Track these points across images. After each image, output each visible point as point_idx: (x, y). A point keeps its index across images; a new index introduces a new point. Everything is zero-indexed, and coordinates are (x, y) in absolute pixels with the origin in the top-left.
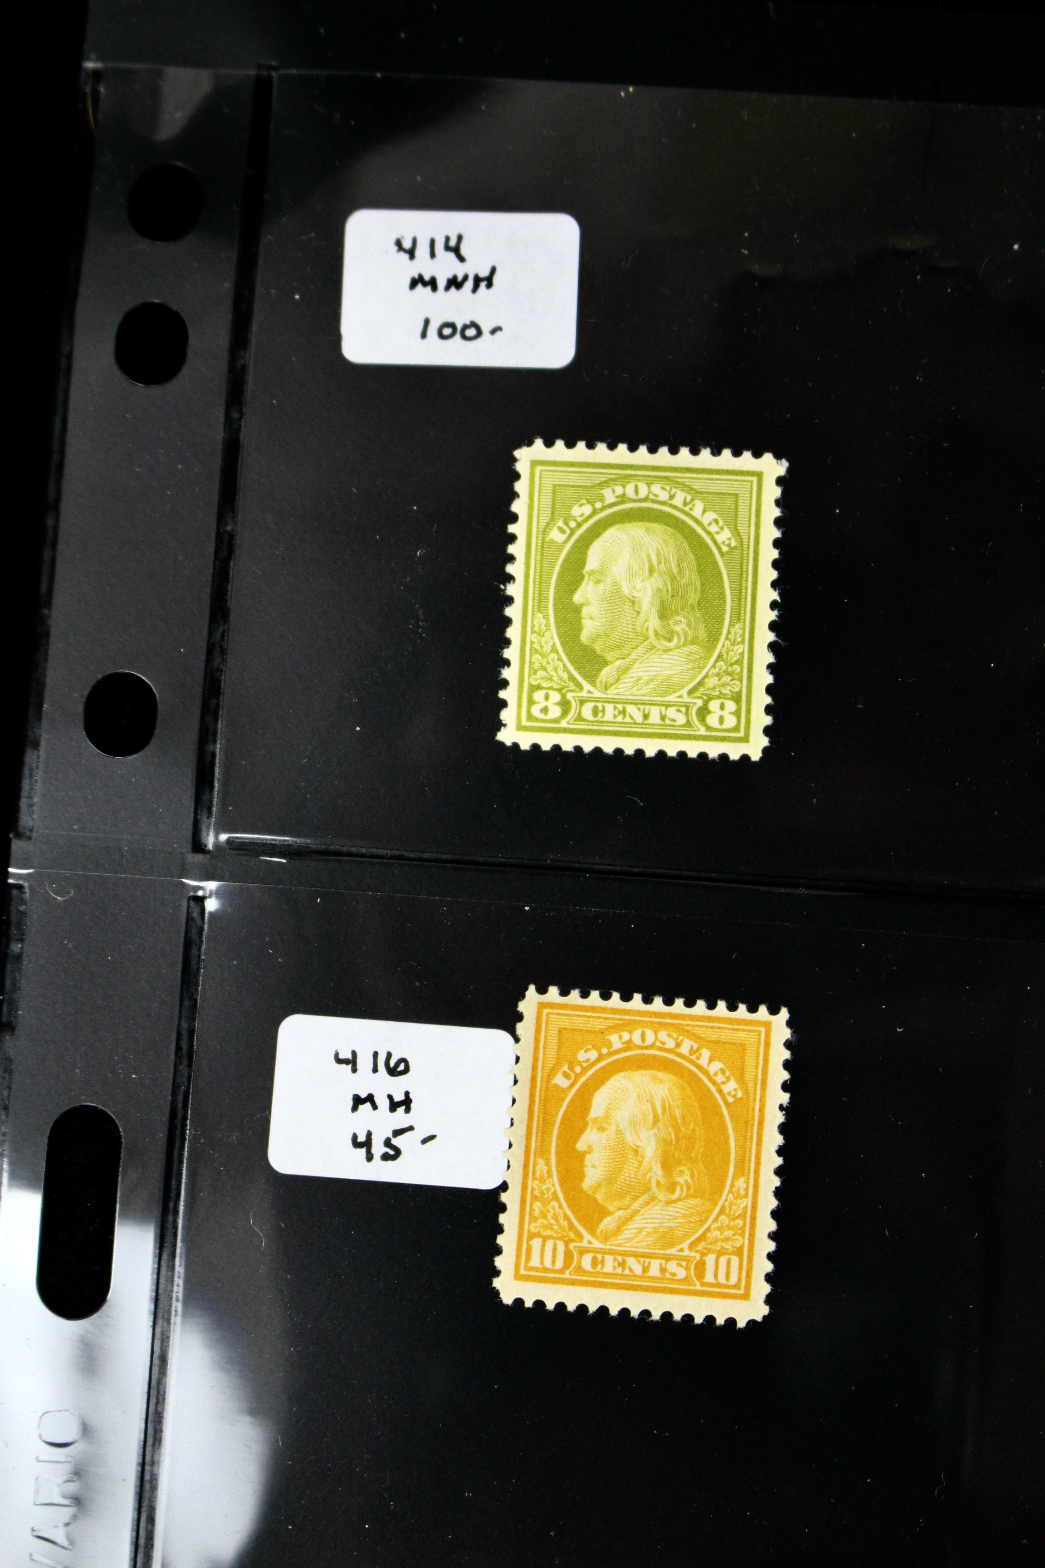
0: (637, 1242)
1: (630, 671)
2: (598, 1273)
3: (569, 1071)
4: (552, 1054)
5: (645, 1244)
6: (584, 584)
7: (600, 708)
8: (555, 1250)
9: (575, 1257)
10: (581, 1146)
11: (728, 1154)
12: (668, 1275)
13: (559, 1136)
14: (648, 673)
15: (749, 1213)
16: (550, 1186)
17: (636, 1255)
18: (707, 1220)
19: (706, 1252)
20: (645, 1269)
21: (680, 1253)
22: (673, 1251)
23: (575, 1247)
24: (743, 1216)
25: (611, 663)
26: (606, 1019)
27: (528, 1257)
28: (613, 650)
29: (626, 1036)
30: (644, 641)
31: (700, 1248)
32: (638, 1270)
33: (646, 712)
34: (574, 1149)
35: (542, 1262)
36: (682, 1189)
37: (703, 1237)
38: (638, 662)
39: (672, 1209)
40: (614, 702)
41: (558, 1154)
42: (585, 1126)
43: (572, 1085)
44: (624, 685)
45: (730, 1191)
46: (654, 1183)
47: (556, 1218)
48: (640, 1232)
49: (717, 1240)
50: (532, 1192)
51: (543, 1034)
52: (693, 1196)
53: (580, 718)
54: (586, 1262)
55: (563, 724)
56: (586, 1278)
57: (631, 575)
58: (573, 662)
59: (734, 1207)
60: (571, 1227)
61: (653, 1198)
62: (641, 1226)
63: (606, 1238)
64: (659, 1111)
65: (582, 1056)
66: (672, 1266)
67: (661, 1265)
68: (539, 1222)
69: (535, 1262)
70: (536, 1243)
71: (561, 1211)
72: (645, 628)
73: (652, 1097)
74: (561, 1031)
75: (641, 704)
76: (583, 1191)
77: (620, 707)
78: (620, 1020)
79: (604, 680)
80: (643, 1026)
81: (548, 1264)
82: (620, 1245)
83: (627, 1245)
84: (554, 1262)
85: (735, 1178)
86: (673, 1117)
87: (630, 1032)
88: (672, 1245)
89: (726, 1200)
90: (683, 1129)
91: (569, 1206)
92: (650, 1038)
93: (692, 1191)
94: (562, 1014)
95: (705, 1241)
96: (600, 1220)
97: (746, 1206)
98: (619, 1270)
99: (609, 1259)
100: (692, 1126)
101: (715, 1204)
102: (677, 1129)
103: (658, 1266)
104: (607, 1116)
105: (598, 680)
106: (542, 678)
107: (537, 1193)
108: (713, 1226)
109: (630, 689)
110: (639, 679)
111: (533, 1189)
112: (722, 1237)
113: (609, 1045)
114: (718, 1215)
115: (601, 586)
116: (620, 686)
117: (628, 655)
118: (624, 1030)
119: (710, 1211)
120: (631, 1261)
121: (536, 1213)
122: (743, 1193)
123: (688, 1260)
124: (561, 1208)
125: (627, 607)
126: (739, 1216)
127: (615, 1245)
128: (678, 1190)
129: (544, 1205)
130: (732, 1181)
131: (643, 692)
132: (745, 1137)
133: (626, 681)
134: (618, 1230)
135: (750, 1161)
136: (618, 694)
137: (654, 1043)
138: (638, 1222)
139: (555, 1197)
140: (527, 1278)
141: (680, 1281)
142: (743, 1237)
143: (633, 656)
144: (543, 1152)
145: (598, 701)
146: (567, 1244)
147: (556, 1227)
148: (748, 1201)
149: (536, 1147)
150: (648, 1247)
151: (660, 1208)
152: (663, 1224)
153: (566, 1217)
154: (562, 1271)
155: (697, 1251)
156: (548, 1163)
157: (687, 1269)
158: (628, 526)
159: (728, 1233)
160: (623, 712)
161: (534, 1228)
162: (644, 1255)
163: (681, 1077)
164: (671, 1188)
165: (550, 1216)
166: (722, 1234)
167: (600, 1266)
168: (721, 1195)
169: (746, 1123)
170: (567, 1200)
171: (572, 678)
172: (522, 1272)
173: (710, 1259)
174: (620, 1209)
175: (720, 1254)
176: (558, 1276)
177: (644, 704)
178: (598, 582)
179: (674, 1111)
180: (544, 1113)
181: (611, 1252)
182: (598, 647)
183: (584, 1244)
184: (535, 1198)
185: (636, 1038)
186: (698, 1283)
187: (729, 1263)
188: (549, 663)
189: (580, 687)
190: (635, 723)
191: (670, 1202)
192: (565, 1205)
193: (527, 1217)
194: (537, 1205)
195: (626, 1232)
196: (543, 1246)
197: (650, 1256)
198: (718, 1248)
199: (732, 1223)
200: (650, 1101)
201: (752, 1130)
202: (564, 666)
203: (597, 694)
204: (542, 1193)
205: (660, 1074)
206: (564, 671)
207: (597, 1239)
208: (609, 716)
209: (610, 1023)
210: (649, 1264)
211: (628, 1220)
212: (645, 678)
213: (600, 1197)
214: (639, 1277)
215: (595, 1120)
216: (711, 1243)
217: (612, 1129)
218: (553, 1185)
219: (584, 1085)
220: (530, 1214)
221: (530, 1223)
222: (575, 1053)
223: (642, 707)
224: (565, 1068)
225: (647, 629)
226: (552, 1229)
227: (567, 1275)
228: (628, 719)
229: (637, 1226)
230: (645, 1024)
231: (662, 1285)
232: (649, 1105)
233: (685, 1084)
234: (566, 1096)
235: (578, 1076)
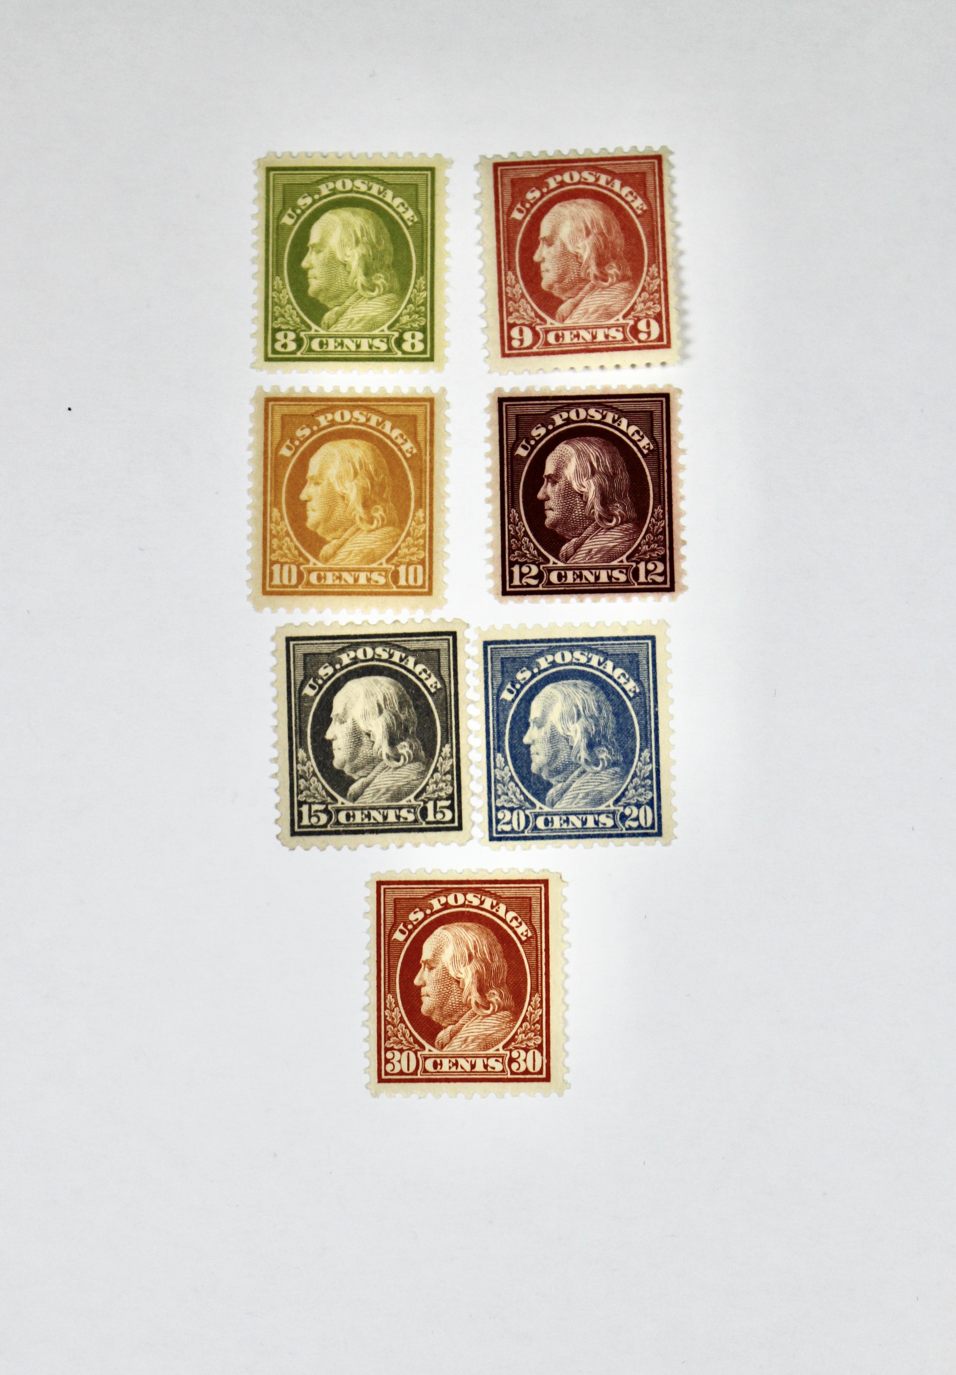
0: (348, 561)
1: (345, 314)
2: (323, 585)
3: (291, 445)
4: (278, 433)
5: (354, 561)
6: (308, 254)
7: (325, 342)
8: (290, 571)
9: (305, 576)
10: (303, 496)
11: (410, 494)
12: (372, 583)
13: (288, 492)
14: (358, 315)
15: (427, 533)
16: (283, 526)
17: (348, 571)
18: (397, 541)
19: (398, 564)
20: (356, 580)
21: (380, 566)
22: (374, 565)
23: (304, 568)
24: (423, 537)
25: (331, 309)
26: (315, 405)
27: (271, 579)
28: (332, 300)
29: (330, 417)
30: (355, 292)
31: (394, 561)
32: (351, 581)
33: (358, 343)
34: (299, 499)
35: (281, 581)
36: (378, 521)
37: (396, 554)
38: (351, 308)
39: (373, 536)
40: (335, 337)
41: (287, 503)
42: (305, 482)
43: (294, 455)
44: (341, 325)
45: (413, 520)
46: (357, 519)
47: (289, 549)
48: (350, 554)
49: (406, 555)
50: (271, 533)
51: (270, 420)
52: (387, 525)
53: (310, 350)
54: (313, 578)
55: (299, 355)
56: (313, 590)
57: (343, 246)
58: (302, 310)
59: (416, 531)
60: (301, 554)
61: (358, 529)
62: (351, 549)
63: (326, 560)
64: (358, 467)
65: (299, 433)
66: (375, 576)
67: (367, 576)
68: (277, 552)
69: (276, 581)
70: (276, 568)
71: (292, 544)
72: (354, 283)
73: (351, 457)
74: (283, 417)
75: (354, 337)
76: (307, 529)
77: (339, 340)
78: (325, 405)
79: (327, 322)
80: (342, 409)
81: (286, 582)
82: (337, 564)
83: (341, 563)
84: (290, 580)
85: (416, 510)
86: (368, 472)
87: (333, 413)
88: (374, 561)
89: (411, 526)
90: (376, 479)
91: (298, 540)
92: (347, 416)
93: (385, 522)
94: (282, 405)
95: (398, 556)
96: (321, 548)
97: (425, 530)
98: (337, 582)
99: (329, 575)
100: (382, 476)
101: (403, 530)
102: (371, 479)
103: (365, 577)
104: (321, 474)
105: (322, 322)
106: (282, 323)
107: (274, 532)
108: (402, 546)
109: (346, 327)
110: (352, 320)
111: (271, 530)
112: (410, 552)
113: (318, 424)
114: (406, 537)
115: (321, 255)
116: (338, 325)
117: (343, 303)
118: (328, 413)
119: (399, 535)
120: (345, 575)
121: (275, 547)
122: (422, 520)
123: (386, 571)
124: (292, 542)
125: (341, 269)
126: (421, 537)
127: (333, 564)
128: (375, 522)
129: (280, 540)
130: (414, 513)
131: (356, 329)
132: (421, 481)
133: (342, 321)
134: (335, 554)
135: (426, 497)
136: (337, 331)
137: (350, 420)
138: (348, 547)
139: (288, 534)
140: (271, 593)
141: (382, 586)
142: (425, 551)
143: (347, 303)
144: (276, 503)
145: (323, 337)
146: (298, 567)
147: (289, 555)
148: (426, 526)
149: (271, 501)
150: (357, 563)
151: (363, 535)
152: (367, 547)
153: (296, 548)
154: (296, 586)
155: (392, 564)
156: (280, 510)
157: (386, 577)
158: (338, 211)
159: (414, 550)
160: (342, 344)
161: (274, 557)
162: (354, 570)
163: (372, 442)
164: (371, 522)
165: (284, 548)
166: (409, 550)
167: (323, 580)
168: (406, 524)
169: (421, 471)
170: (296, 535)
171: (303, 322)
172: (268, 589)
173: (402, 569)
174: (334, 539)
175: (409, 564)
176: (294, 589)
177: (356, 337)
178: (319, 252)
179: (369, 466)
180: (275, 475)
181: (331, 570)
182: (321, 299)
183: (311, 565)
184: (272, 536)
185: (338, 417)
186: (394, 586)
187: (415, 570)
188: (286, 312)
189: (310, 328)
190: (351, 351)
191: (370, 531)
192: (295, 539)
193: (268, 550)
194: (275, 542)
195: (340, 554)
196: (282, 569)
197: (359, 570)
198: (407, 560)
199: (416, 542)
200: (351, 461)
201: (425, 475)
202: (297, 313)
203: (322, 332)
204: (278, 532)
205: (356, 442)
206: (297, 317)
207: (319, 561)
208: (331, 347)
209: (318, 408)
210: (358, 576)
211: (341, 546)
212: (356, 319)
213: (320, 531)
214: (352, 585)
215: (312, 478)
216: (401, 558)
217: (325, 483)
218: (286, 526)
219: (303, 454)
220: (270, 547)
221: (270, 554)
222: (294, 432)
223: (355, 340)
224: (288, 443)
225: (356, 283)
226: (287, 557)
227: (300, 589)
228: (345, 349)
229: (348, 549)
230: (342, 407)
231: (369, 590)
232: (350, 464)
233: (375, 447)
234: (290, 462)
235: (297, 448)
